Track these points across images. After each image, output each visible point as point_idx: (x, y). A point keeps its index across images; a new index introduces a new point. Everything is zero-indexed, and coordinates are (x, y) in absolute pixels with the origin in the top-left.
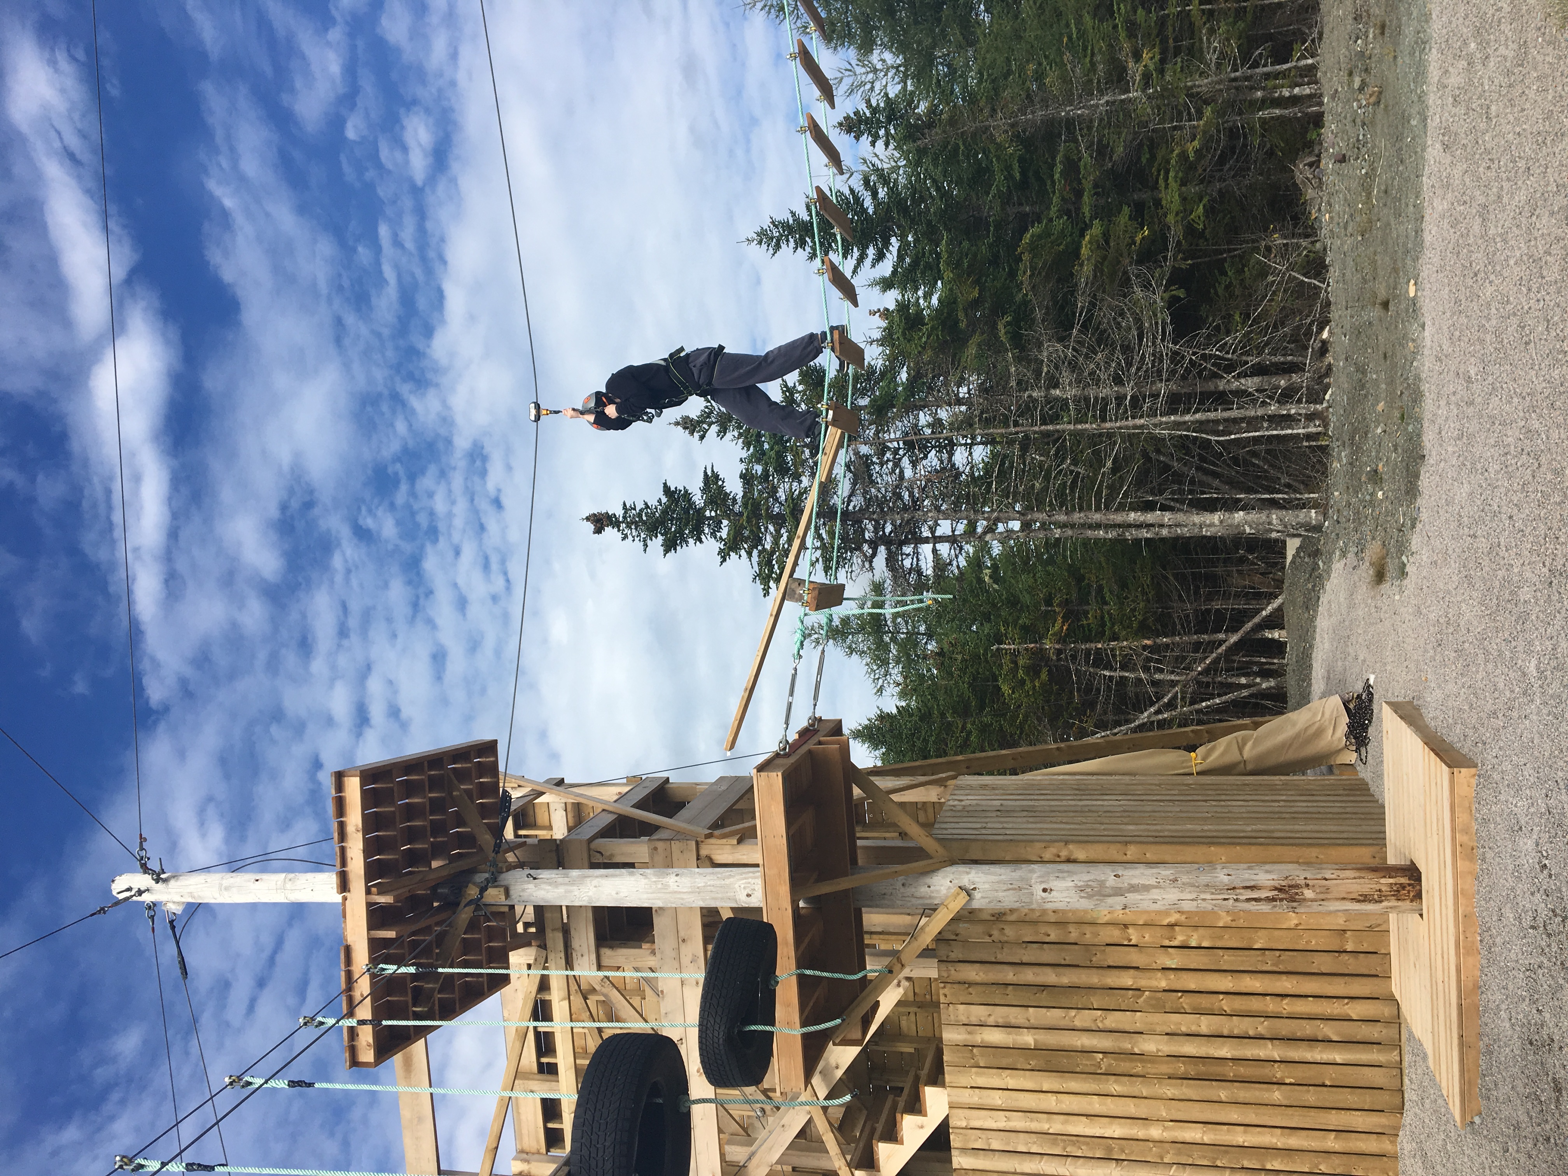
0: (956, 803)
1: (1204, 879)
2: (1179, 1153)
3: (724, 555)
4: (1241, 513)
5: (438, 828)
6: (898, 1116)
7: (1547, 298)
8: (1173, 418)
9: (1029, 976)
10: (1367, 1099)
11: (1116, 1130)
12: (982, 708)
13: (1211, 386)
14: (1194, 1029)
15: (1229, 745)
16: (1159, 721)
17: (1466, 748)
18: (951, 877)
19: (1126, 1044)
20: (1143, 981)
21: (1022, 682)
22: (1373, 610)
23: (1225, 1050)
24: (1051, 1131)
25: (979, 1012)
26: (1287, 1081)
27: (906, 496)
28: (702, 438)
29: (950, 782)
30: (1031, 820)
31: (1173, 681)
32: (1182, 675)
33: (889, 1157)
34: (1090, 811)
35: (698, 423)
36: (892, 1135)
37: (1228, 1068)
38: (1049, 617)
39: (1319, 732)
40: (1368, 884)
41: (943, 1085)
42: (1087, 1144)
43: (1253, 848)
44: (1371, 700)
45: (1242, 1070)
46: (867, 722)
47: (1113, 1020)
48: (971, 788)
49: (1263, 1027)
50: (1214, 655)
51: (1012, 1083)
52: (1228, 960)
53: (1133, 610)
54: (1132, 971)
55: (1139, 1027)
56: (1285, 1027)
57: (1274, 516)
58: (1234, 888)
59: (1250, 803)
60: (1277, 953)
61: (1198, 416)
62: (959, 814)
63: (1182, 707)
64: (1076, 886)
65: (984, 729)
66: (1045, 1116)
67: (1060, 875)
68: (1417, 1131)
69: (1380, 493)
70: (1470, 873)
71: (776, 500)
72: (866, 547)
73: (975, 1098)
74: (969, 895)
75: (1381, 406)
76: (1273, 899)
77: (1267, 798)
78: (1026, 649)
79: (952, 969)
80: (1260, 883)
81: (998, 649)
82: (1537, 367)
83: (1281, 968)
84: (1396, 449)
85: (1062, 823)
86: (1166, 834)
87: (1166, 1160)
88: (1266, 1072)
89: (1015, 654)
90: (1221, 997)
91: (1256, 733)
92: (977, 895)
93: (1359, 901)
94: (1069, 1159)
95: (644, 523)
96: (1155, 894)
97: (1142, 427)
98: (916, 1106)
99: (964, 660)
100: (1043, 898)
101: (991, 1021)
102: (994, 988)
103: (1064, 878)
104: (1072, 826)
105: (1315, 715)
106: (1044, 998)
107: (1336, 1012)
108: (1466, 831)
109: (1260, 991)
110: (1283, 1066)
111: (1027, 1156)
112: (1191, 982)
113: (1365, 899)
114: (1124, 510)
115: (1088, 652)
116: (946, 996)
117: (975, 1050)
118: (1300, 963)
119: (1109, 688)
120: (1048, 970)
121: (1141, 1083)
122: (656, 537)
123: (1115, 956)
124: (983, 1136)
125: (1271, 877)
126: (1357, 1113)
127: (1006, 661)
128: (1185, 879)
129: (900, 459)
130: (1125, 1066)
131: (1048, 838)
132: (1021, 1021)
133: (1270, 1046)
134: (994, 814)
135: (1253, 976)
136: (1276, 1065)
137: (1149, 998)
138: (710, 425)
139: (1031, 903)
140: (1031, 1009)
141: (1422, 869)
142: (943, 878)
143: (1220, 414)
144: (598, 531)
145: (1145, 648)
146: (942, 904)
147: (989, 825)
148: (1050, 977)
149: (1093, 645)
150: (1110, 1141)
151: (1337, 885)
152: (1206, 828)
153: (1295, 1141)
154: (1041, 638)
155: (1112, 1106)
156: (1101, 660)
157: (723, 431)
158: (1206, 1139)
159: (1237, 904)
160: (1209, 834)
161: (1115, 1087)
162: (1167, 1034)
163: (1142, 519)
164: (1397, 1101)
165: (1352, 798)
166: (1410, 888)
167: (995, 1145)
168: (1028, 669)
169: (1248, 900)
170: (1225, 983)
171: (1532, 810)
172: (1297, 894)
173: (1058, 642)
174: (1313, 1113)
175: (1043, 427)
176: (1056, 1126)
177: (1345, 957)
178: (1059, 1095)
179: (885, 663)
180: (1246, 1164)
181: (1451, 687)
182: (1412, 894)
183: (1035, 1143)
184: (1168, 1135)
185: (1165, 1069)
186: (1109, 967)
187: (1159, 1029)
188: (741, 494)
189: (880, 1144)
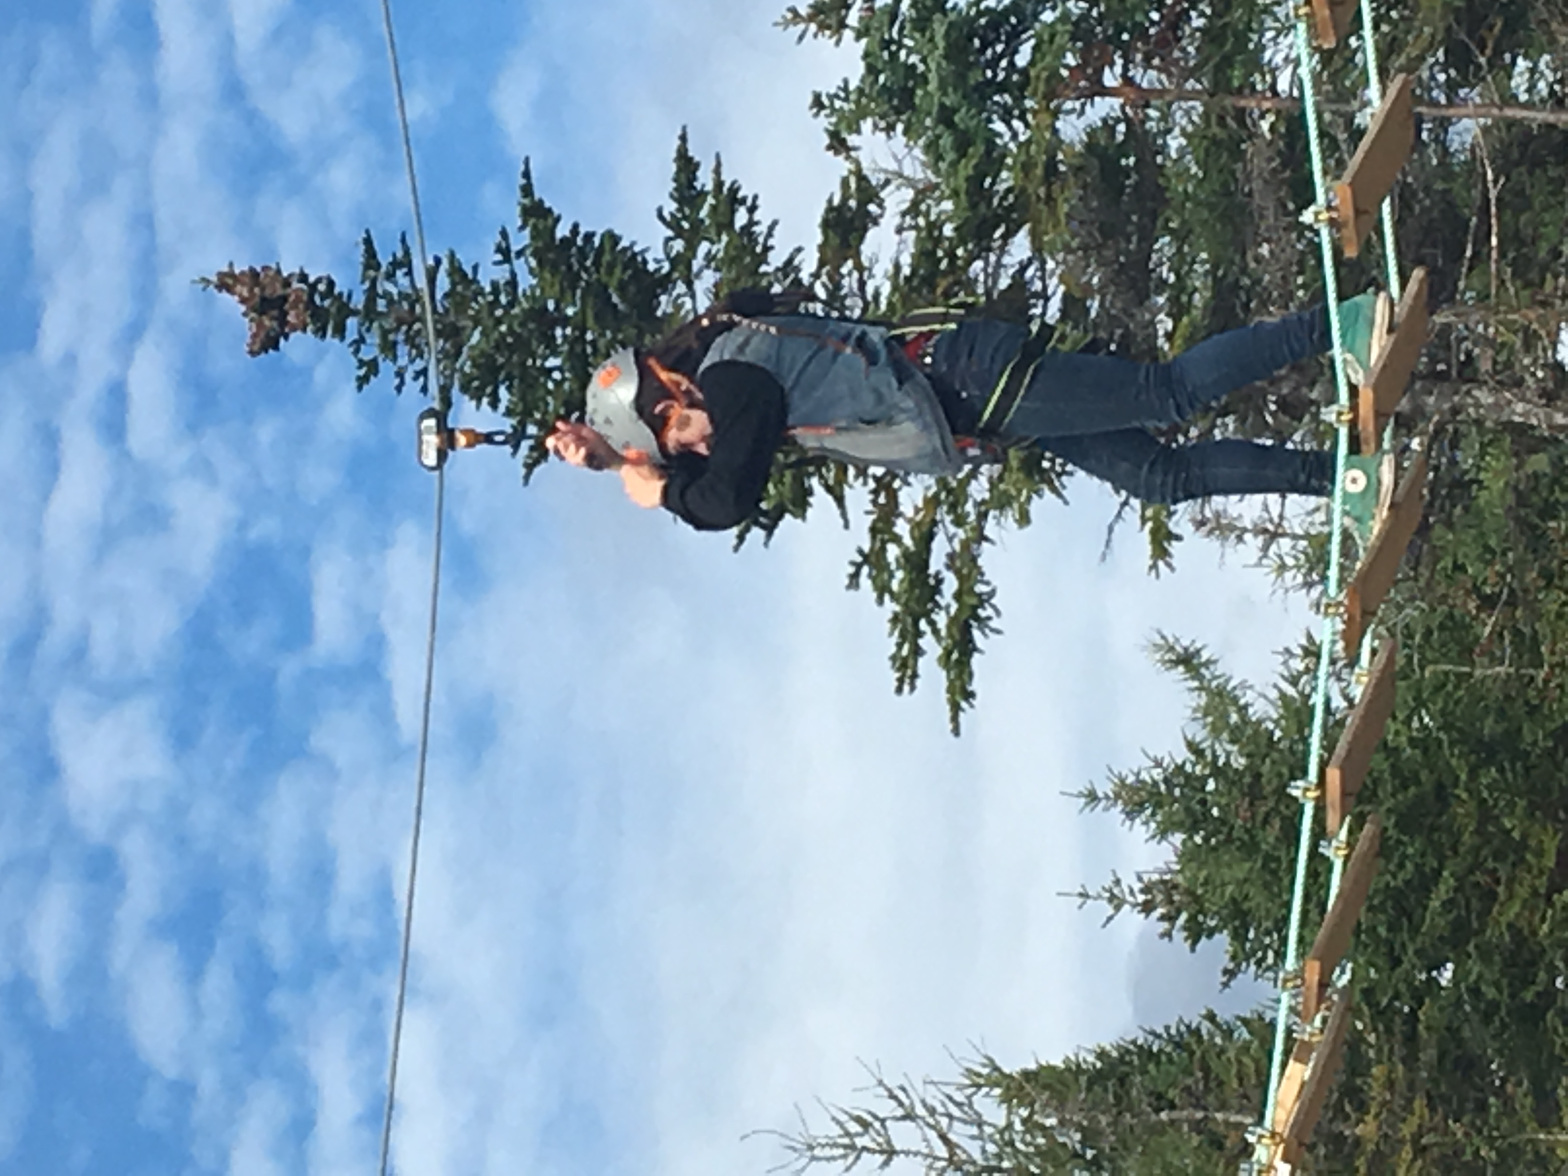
144: (267, 341)
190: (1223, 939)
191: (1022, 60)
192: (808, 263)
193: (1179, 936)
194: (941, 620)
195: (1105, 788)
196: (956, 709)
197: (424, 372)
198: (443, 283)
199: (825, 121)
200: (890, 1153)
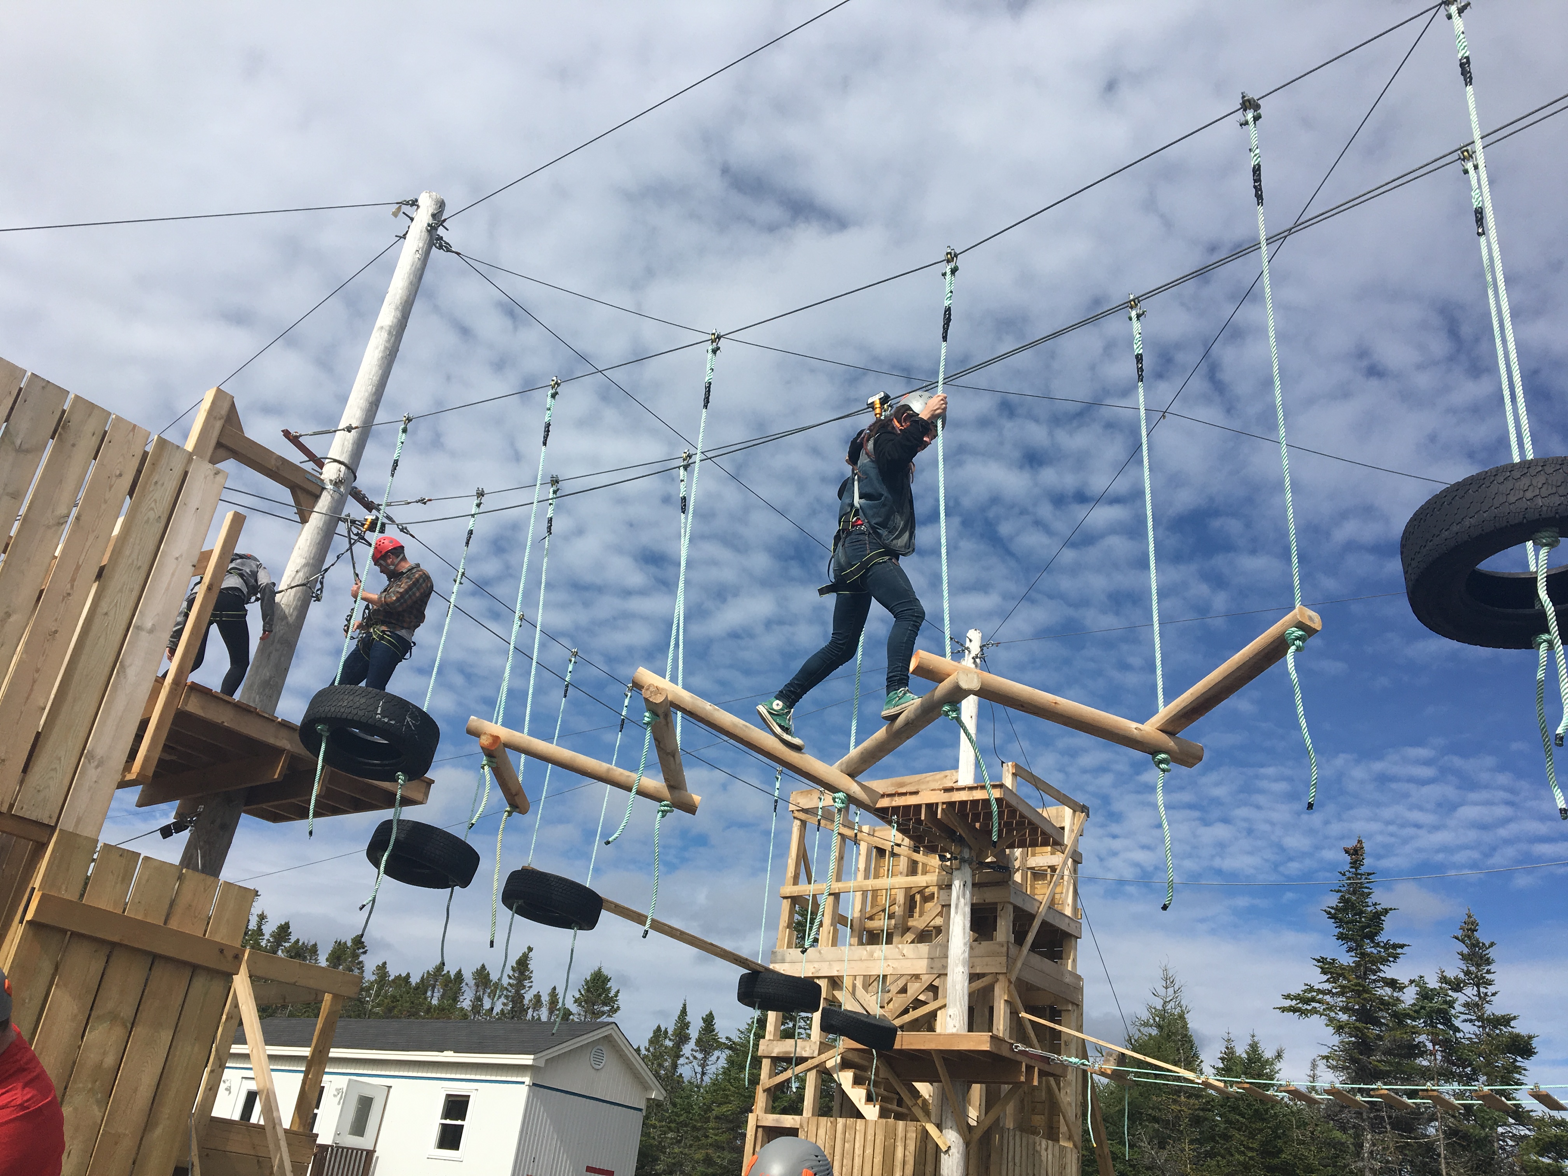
3: (1320, 961)
18: (957, 1142)
28: (1459, 938)
33: (847, 1078)
35: (1471, 938)
36: (856, 1082)
41: (879, 1117)
48: (1063, 1158)
62: (1031, 1147)
74: (947, 1152)
92: (947, 1157)
98: (871, 1098)
117: (893, 1140)
122: (1340, 902)
124: (851, 1139)
138: (1470, 947)
142: (957, 1138)
144: (1348, 851)
146: (942, 1135)
147: (1018, 1168)
157: (1462, 957)
167: (847, 1145)
189: (852, 1074)
190: (1221, 1065)
191: (1439, 1026)
192: (1382, 975)
193: (1221, 1055)
194: (1300, 1005)
195: (1256, 1039)
197: (1344, 886)
198: (1366, 890)
199: (1417, 979)
200: (1166, 988)
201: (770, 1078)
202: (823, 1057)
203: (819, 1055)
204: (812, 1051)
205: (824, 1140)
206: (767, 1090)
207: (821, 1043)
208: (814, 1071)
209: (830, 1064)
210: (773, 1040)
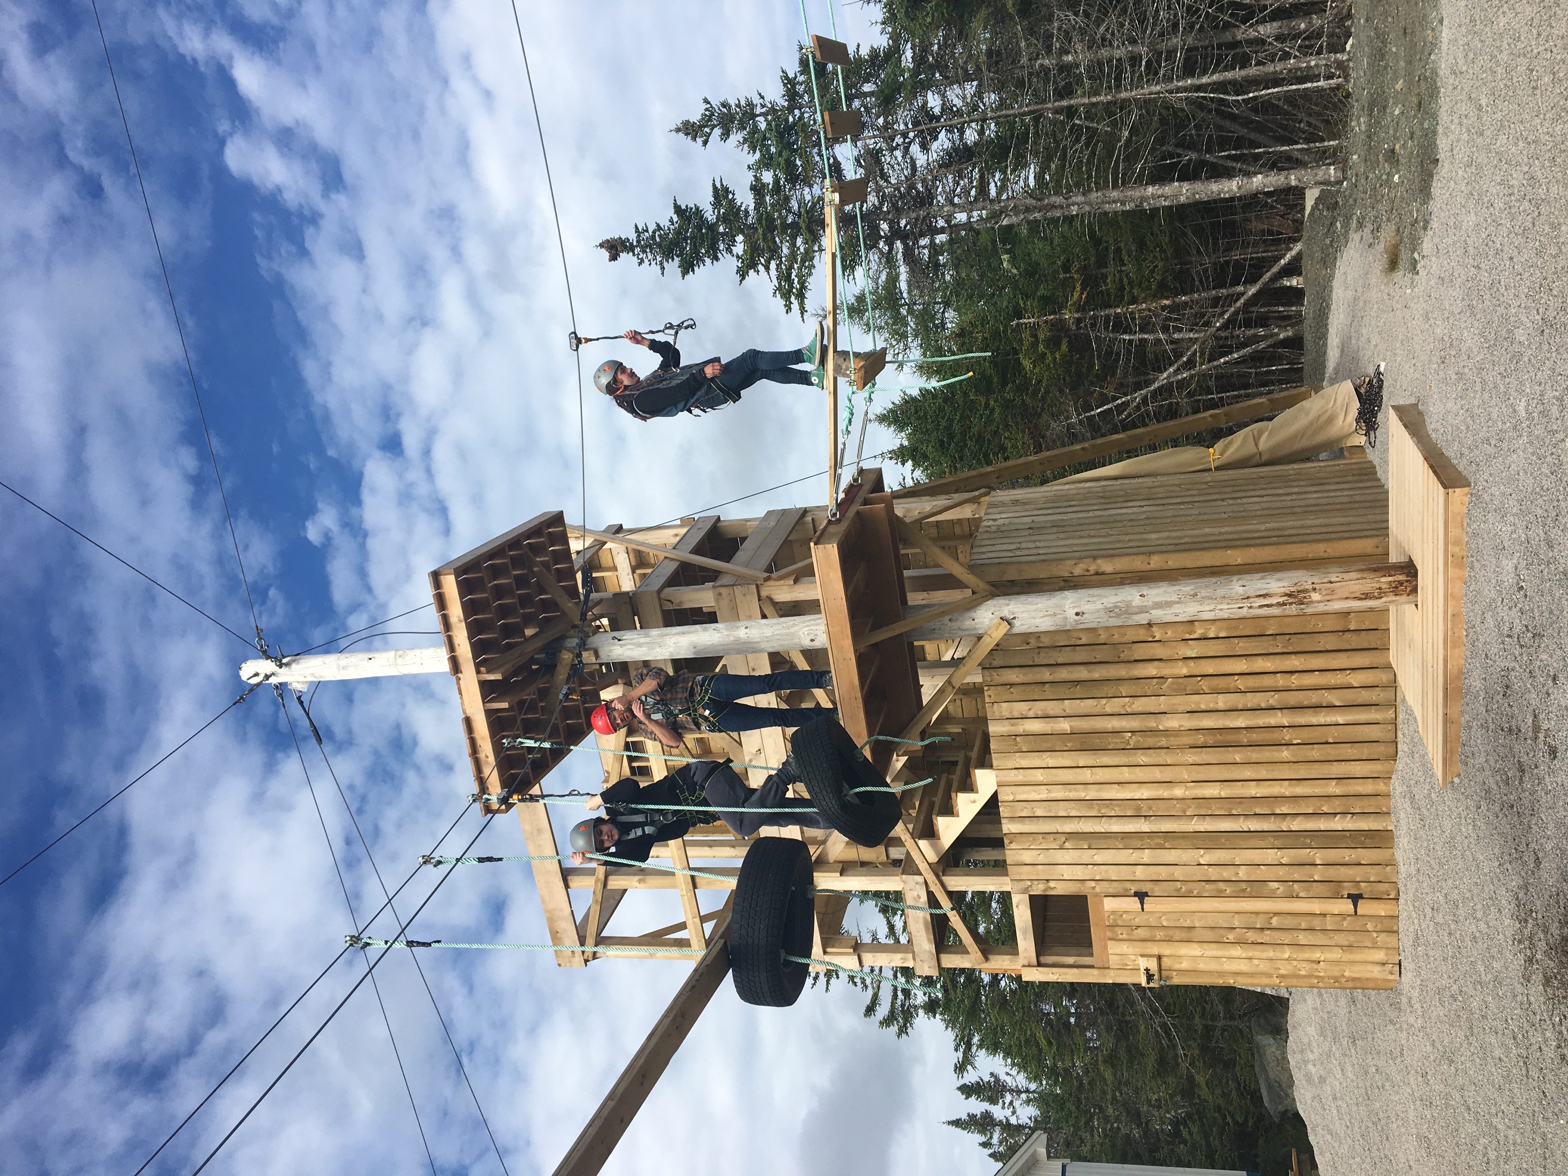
0: (991, 523)
1: (1221, 592)
2: (1199, 807)
3: (743, 274)
4: (1260, 176)
5: (525, 601)
6: (953, 795)
7: (1554, 50)
8: (1189, 81)
9: (1064, 674)
10: (1365, 751)
11: (1145, 793)
12: (1004, 384)
13: (1228, 37)
14: (1212, 706)
15: (1245, 440)
16: (1178, 382)
17: (1461, 465)
18: (993, 609)
19: (1151, 723)
20: (1166, 670)
21: (1044, 355)
22: (1386, 297)
23: (1240, 721)
24: (1087, 798)
25: (1021, 708)
26: (1295, 742)
27: (919, 186)
28: (705, 143)
29: (983, 499)
30: (1061, 536)
31: (1191, 339)
32: (1200, 332)
33: (947, 827)
34: (1115, 521)
35: (701, 127)
36: (949, 810)
37: (1242, 736)
38: (1067, 285)
39: (1331, 420)
40: (1370, 583)
41: (991, 767)
42: (1119, 806)
43: (1267, 548)
44: (1381, 387)
45: (1255, 737)
46: (891, 406)
47: (1139, 705)
48: (1003, 504)
49: (1273, 699)
50: (1233, 309)
51: (1051, 763)
52: (1242, 646)
53: (1152, 271)
54: (1156, 662)
55: (1163, 708)
56: (1293, 698)
57: (1293, 177)
58: (1248, 598)
59: (1264, 499)
60: (1288, 637)
61: (1215, 77)
62: (993, 536)
63: (1202, 364)
64: (1106, 608)
65: (1007, 405)
66: (1082, 786)
67: (1090, 599)
68: (1407, 777)
69: (1396, 177)
70: (1460, 578)
71: (789, 211)
72: (881, 244)
73: (1020, 776)
74: (1009, 624)
75: (1399, 86)
76: (1284, 604)
77: (1280, 491)
78: (1046, 322)
79: (995, 674)
80: (1271, 591)
81: (1017, 324)
82: (1542, 116)
83: (1291, 649)
84: (1412, 138)
85: (1089, 536)
86: (1187, 540)
87: (1188, 813)
88: (1276, 736)
89: (1034, 328)
90: (1236, 677)
91: (1270, 424)
92: (1017, 623)
93: (1361, 599)
94: (1104, 819)
95: (659, 245)
96: (1177, 609)
97: (1159, 93)
98: (968, 786)
99: (984, 339)
100: (1076, 621)
101: (1031, 714)
102: (1033, 687)
103: (1094, 602)
104: (1099, 540)
105: (1328, 402)
106: (1078, 691)
107: (1339, 682)
108: (1457, 543)
109: (1272, 670)
110: (1290, 730)
111: (1067, 820)
112: (1209, 667)
113: (1366, 596)
114: (1142, 185)
115: (1107, 318)
116: (990, 696)
117: (1018, 739)
118: (1308, 644)
119: (1129, 352)
120: (1081, 668)
121: (1165, 754)
122: (673, 260)
123: (1140, 651)
124: (1028, 807)
125: (1281, 584)
126: (1358, 763)
127: (1026, 335)
128: (1203, 593)
129: (910, 143)
130: (1151, 741)
131: (1077, 554)
132: (1058, 712)
133: (1280, 715)
134: (1027, 533)
135: (1265, 658)
136: (1285, 730)
137: (1172, 683)
138: (713, 127)
139: (1066, 625)
140: (1066, 701)
141: (1419, 567)
142: (986, 611)
143: (1237, 74)
144: (614, 258)
145: (1164, 308)
146: (986, 633)
147: (1024, 545)
148: (1082, 673)
149: (1112, 311)
150: (1139, 802)
151: (1341, 587)
152: (1223, 530)
153: (1300, 790)
154: (1060, 309)
155: (1140, 774)
156: (1121, 325)
157: (725, 135)
158: (1223, 794)
159: (1251, 610)
160: (1226, 537)
161: (1142, 758)
162: (1188, 712)
163: (1160, 192)
164: (1392, 750)
165: (1360, 485)
166: (1407, 584)
167: (1039, 813)
168: (1048, 342)
169: (1261, 606)
170: (1241, 666)
171: (1514, 536)
172: (1305, 597)
173: (1077, 311)
174: (1316, 765)
175: (1057, 104)
176: (1092, 793)
177: (1348, 635)
178: (1093, 769)
179: (904, 336)
180: (1258, 811)
181: (1450, 405)
182: (1409, 589)
183: (1073, 808)
184: (1189, 793)
185: (1186, 740)
186: (1136, 661)
187: (1181, 709)
188: (752, 206)
189: (939, 818)
192: (751, 209)
194: (796, 292)
196: (802, 314)
197: (655, 259)
198: (657, 233)
201: (968, 953)
202: (923, 866)
203: (920, 874)
204: (918, 887)
205: (1039, 852)
206: (986, 954)
207: (902, 874)
208: (945, 879)
209: (933, 857)
210: (913, 952)
